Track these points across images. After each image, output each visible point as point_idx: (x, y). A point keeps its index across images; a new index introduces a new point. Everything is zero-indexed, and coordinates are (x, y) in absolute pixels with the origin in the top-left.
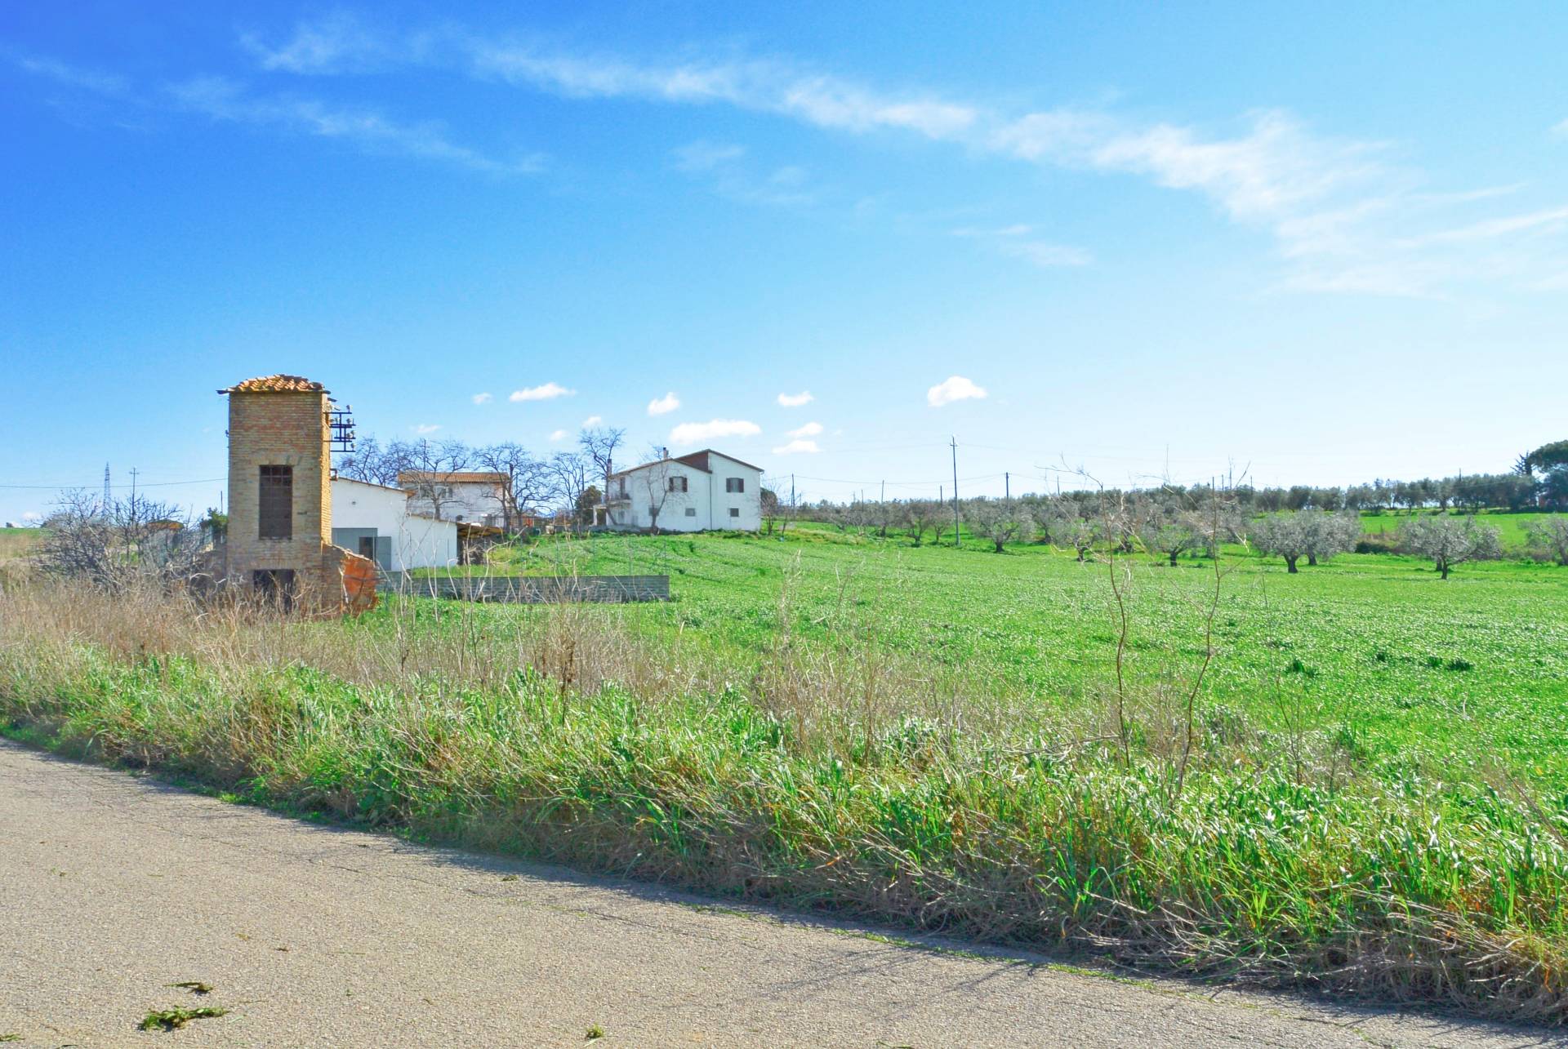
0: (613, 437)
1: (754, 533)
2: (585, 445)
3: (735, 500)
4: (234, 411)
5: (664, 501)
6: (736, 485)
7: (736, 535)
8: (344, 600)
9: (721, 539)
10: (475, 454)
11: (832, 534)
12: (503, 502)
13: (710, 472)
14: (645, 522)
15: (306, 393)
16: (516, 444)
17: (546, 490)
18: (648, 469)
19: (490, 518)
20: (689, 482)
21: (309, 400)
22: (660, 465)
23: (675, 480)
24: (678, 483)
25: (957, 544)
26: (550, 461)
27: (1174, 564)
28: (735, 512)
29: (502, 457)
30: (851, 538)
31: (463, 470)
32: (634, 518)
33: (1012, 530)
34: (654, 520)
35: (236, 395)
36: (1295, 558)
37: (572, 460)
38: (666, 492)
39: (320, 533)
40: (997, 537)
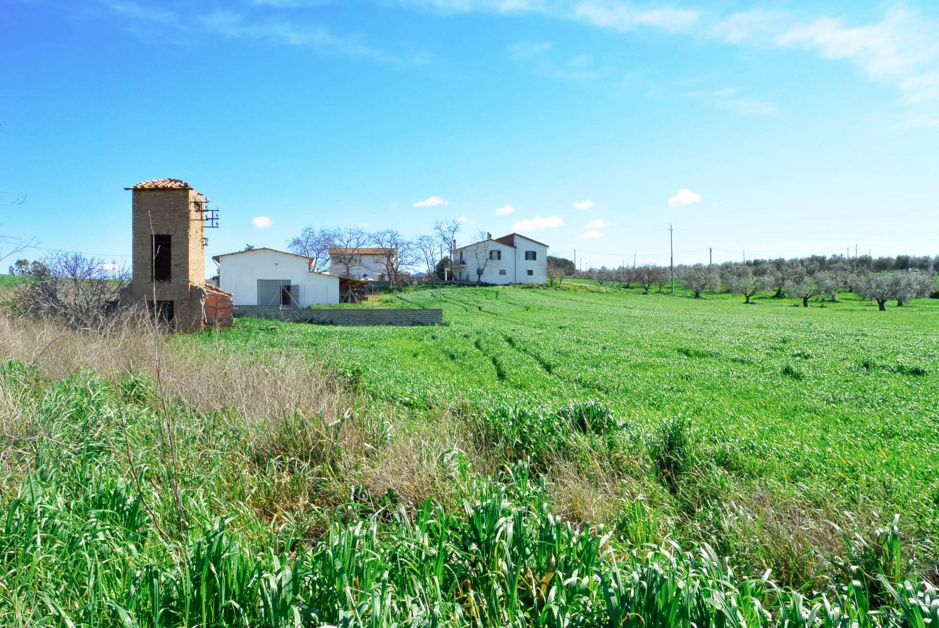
0: (454, 226)
1: (542, 286)
2: (438, 230)
3: (531, 264)
4: (136, 201)
5: (486, 265)
6: (531, 255)
7: (530, 287)
8: (204, 320)
9: (519, 290)
10: (370, 237)
11: (594, 287)
12: (387, 266)
13: (516, 247)
14: (474, 278)
15: (179, 189)
16: (394, 230)
17: (412, 258)
18: (477, 246)
19: (382, 276)
20: (502, 254)
21: (181, 193)
22: (485, 243)
23: (493, 252)
24: (495, 254)
25: (672, 292)
26: (415, 241)
27: (805, 305)
28: (530, 273)
29: (385, 238)
30: (603, 289)
31: (363, 247)
32: (468, 276)
33: (706, 284)
34: (479, 277)
35: (138, 191)
36: (884, 301)
37: (428, 240)
38: (487, 260)
39: (188, 278)
40: (696, 288)
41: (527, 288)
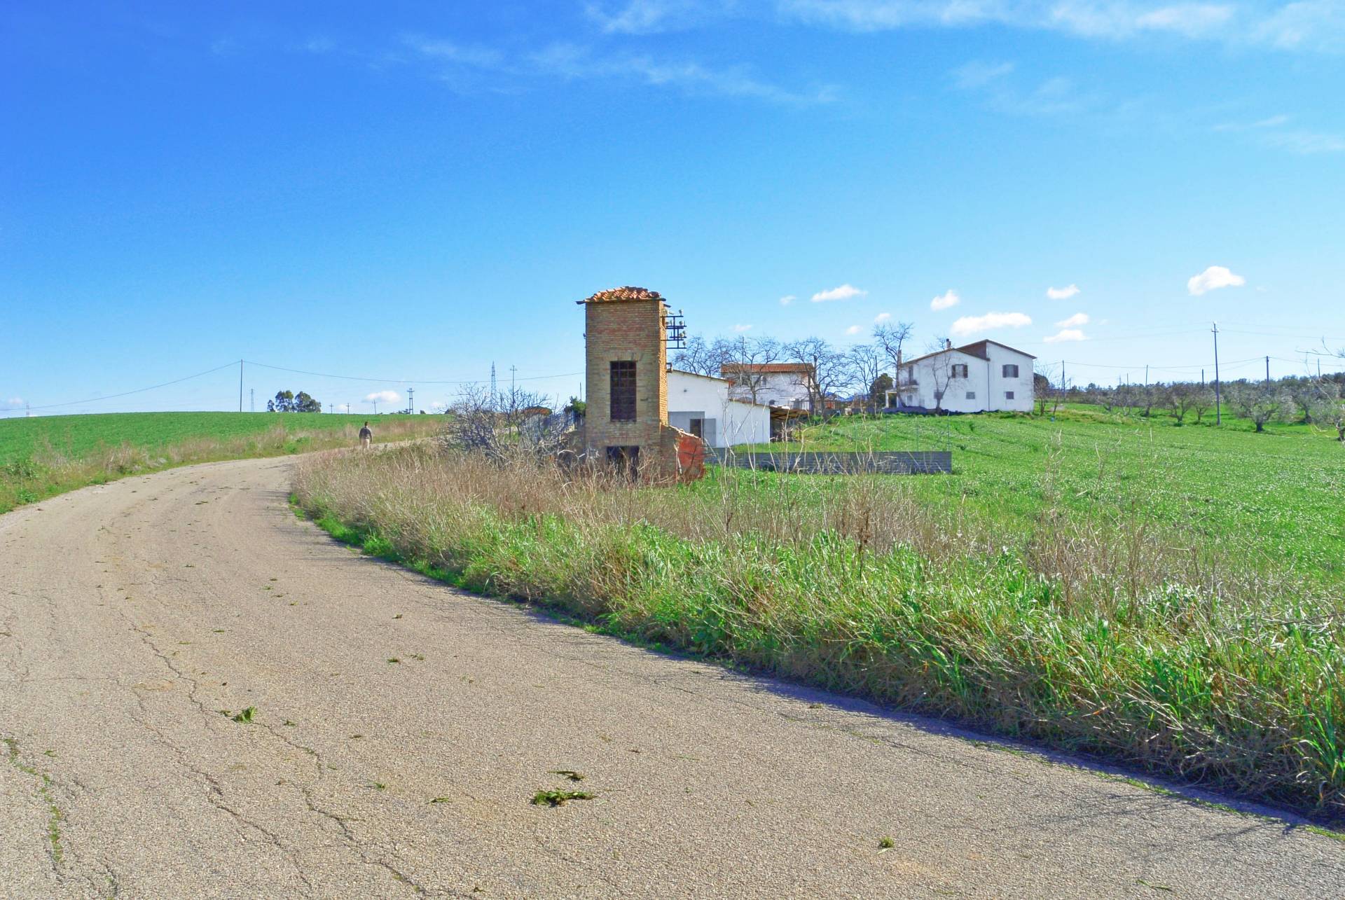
0: (902, 331)
1: (1028, 414)
2: (878, 338)
3: (1011, 384)
4: (589, 317)
5: (947, 386)
6: (1011, 371)
7: (1011, 416)
8: (679, 471)
9: (998, 419)
10: (785, 348)
11: (1100, 415)
12: (808, 388)
13: (988, 360)
14: (930, 404)
15: (646, 301)
16: (819, 339)
17: (845, 377)
18: (933, 358)
19: (798, 402)
20: (969, 369)
21: (649, 306)
22: (943, 354)
23: (957, 368)
24: (959, 370)
25: (1218, 423)
26: (848, 352)
28: (1010, 395)
29: (807, 350)
30: (1117, 418)
31: (775, 362)
32: (921, 401)
33: (1272, 411)
34: (939, 403)
35: (593, 305)
37: (867, 351)
38: (949, 378)
39: (659, 417)
40: (1257, 417)
41: (1008, 417)
